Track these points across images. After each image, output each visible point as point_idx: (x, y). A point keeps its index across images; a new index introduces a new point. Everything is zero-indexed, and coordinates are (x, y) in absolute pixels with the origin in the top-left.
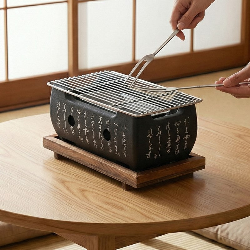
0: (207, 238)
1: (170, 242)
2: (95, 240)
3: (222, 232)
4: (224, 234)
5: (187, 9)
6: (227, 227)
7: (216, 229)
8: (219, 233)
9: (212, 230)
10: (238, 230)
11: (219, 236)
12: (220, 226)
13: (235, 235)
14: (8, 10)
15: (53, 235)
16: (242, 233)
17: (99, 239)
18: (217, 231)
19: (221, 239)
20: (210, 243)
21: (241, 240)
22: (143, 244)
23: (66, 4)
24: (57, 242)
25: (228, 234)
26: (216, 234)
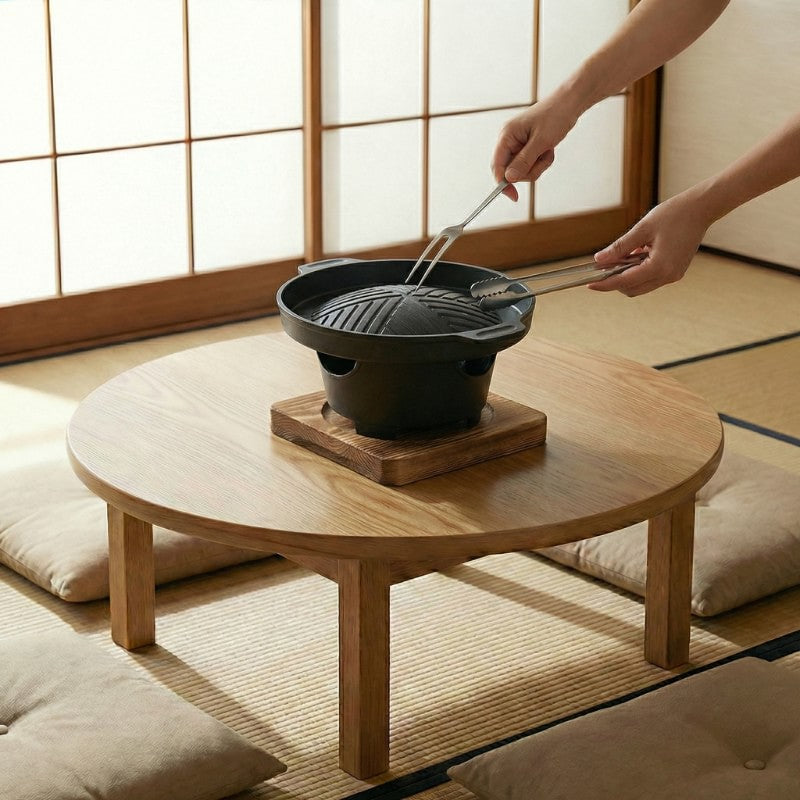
0: (561, 564)
1: (491, 572)
2: (353, 567)
3: (588, 552)
4: (591, 557)
5: (522, 144)
6: (598, 544)
7: (576, 549)
8: (582, 554)
9: (570, 549)
10: (618, 549)
11: (581, 561)
12: (584, 541)
13: (611, 558)
14: (194, 144)
15: (277, 558)
16: (624, 554)
17: (361, 566)
18: (579, 550)
19: (585, 565)
20: (564, 574)
21: (622, 568)
22: (442, 576)
23: (299, 134)
24: (284, 571)
25: (597, 557)
26: (577, 557)
